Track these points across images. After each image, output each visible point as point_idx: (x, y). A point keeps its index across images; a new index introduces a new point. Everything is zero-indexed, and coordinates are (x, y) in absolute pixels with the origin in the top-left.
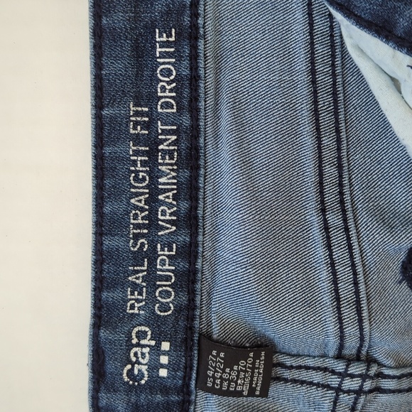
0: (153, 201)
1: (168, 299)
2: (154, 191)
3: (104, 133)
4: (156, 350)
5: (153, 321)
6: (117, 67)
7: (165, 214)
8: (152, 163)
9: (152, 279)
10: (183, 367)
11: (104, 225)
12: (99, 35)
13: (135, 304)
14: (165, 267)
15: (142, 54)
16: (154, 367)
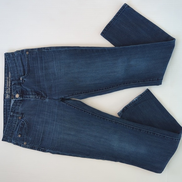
0: (8, 84)
1: (9, 92)
2: (9, 83)
3: (5, 79)
4: (8, 96)
5: (8, 94)
6: (6, 74)
7: (9, 85)
8: (8, 81)
9: (8, 90)
10: (10, 97)
11: (5, 86)
12: (5, 72)
13: (7, 92)
14: (9, 89)
15: (8, 73)
16: (8, 97)
